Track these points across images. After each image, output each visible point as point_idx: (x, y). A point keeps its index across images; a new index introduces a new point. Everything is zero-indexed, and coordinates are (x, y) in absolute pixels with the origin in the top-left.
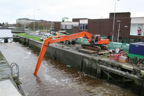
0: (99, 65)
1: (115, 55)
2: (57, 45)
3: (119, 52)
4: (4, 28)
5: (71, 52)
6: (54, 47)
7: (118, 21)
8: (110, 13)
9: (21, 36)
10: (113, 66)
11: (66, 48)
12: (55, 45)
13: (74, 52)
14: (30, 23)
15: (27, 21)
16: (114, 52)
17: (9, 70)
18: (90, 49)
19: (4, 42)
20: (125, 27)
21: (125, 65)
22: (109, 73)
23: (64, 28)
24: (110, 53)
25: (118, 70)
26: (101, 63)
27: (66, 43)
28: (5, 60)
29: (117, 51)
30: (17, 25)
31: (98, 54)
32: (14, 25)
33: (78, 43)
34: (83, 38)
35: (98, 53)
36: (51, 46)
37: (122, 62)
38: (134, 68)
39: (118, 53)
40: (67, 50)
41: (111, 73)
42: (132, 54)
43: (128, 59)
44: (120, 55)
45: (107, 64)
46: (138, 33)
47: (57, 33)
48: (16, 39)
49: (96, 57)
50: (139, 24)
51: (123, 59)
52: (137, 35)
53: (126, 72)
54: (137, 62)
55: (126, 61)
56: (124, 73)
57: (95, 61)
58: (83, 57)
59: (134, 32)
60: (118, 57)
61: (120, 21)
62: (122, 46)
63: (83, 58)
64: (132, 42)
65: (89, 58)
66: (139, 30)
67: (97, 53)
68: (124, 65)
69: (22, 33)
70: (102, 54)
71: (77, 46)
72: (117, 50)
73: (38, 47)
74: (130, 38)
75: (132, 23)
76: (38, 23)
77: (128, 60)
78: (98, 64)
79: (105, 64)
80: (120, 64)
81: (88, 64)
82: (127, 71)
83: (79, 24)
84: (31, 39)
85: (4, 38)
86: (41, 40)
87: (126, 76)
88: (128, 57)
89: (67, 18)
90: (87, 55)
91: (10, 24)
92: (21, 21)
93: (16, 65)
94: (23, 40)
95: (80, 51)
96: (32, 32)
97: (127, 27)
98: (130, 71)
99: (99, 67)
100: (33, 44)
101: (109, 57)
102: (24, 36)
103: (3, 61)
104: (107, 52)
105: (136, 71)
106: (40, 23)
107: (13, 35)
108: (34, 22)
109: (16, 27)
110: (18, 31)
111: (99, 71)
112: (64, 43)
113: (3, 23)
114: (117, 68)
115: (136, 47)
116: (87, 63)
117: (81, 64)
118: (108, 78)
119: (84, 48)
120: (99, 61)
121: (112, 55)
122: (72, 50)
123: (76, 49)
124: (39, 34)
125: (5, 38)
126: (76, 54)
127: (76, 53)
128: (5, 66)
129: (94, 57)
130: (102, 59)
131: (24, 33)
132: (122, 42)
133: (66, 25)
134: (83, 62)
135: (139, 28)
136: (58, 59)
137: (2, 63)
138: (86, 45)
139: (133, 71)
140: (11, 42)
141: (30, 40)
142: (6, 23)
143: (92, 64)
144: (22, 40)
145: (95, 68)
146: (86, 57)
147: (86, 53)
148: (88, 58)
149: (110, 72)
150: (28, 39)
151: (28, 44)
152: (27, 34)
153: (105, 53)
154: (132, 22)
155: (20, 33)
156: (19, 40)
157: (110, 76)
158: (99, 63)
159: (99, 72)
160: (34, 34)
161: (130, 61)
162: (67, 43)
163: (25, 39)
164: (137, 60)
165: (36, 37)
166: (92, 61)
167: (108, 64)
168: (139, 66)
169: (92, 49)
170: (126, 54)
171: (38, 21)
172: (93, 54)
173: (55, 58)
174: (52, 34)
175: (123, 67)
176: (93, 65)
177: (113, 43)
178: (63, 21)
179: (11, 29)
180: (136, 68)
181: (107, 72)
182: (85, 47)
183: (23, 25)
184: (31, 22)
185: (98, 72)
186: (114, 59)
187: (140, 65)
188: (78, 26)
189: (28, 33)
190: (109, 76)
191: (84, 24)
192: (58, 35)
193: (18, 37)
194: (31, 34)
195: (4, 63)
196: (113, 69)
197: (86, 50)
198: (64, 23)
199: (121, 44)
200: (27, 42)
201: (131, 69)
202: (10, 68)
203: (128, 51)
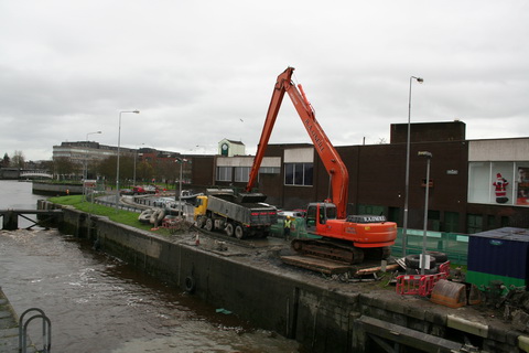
0: (359, 317)
1: (416, 278)
2: (202, 241)
3: (432, 265)
4: (6, 175)
5: (253, 267)
6: (189, 250)
7: (424, 153)
8: (392, 126)
9: (69, 207)
10: (410, 320)
11: (233, 253)
12: (194, 243)
13: (263, 269)
14: (102, 159)
15: (94, 152)
16: (413, 266)
17: (12, 339)
18: (325, 256)
19: (2, 227)
20: (449, 172)
21: (458, 314)
22: (396, 346)
23: (227, 178)
24: (400, 269)
25: (431, 337)
26: (365, 307)
27: (234, 235)
29: (426, 261)
30: (56, 167)
31: (353, 275)
32: (44, 165)
33: (277, 235)
34: (298, 215)
35: (352, 272)
36: (177, 246)
37: (445, 305)
38: (494, 327)
39: (427, 272)
40: (237, 262)
41: (407, 347)
42: (480, 274)
43: (468, 292)
44: (435, 276)
45: (390, 313)
46: (497, 194)
47: (201, 196)
48: (48, 216)
49: (346, 287)
50: (498, 164)
51: (448, 292)
52: (494, 202)
53: (463, 342)
54: (503, 305)
55: (459, 299)
56: (455, 348)
57: (342, 301)
58: (299, 287)
59: (481, 193)
60: (430, 284)
61: (430, 154)
62: (440, 243)
63: (298, 289)
64: (476, 229)
65: (321, 290)
66: (499, 184)
67: (350, 269)
68: (451, 317)
69: (71, 194)
70: (370, 276)
71: (275, 244)
72: (424, 258)
73: (128, 249)
74: (468, 214)
75: (471, 158)
76: (132, 159)
77: (469, 299)
78: (353, 314)
79: (381, 312)
80: (437, 311)
81: (319, 314)
82: (466, 338)
83: (283, 164)
84: (106, 219)
85: (3, 213)
86: (141, 221)
88: (468, 285)
89: (240, 143)
90: (312, 281)
91: (31, 162)
92: (73, 150)
93: (43, 316)
94: (76, 222)
95: (286, 265)
96: (108, 191)
97: (455, 172)
99: (358, 325)
100: (109, 237)
101: (394, 284)
102: (80, 206)
104: (388, 267)
105: (503, 340)
106: (140, 158)
107: (39, 201)
108: (118, 154)
109: (51, 173)
110: (56, 188)
111: (359, 338)
112: (225, 233)
113: (6, 158)
114: (426, 330)
115: (493, 246)
116: (314, 310)
117: (293, 314)
119: (301, 252)
120: (360, 300)
121: (407, 278)
122: (255, 260)
123: (271, 258)
124: (135, 200)
125: (8, 212)
126: (272, 275)
127: (272, 272)
129: (339, 286)
130: (370, 295)
131: (81, 194)
132: (441, 229)
133: (234, 168)
134: (297, 305)
135: (499, 175)
136: (203, 296)
138: (308, 242)
139: (488, 339)
141: (101, 222)
142: (15, 158)
143: (334, 313)
144: (71, 222)
145: (344, 328)
146: (310, 286)
147: (308, 270)
148: (316, 292)
149: (400, 345)
150: (95, 219)
151: (93, 237)
152: (89, 200)
153: (378, 272)
154: (473, 155)
155: (64, 194)
156: (59, 220)
158: (358, 308)
159: (358, 345)
160: (117, 200)
161: (476, 301)
162: (238, 235)
163: (83, 217)
164: (500, 295)
165: (122, 211)
166: (333, 303)
167: (392, 313)
168: (510, 318)
169: (333, 255)
170: (459, 274)
171: (131, 150)
172: (335, 276)
173: (192, 292)
174: (183, 200)
175: (450, 325)
176: (337, 317)
177: (409, 232)
179: (31, 178)
180: (499, 326)
181: (391, 343)
182: (305, 248)
183: (79, 165)
184: (107, 153)
185: (354, 344)
186: (416, 295)
187: (513, 314)
188: (278, 172)
189: (96, 195)
191: (299, 165)
192: (204, 204)
193: (56, 210)
194: (104, 199)
196: (412, 333)
197: (309, 261)
198: (227, 159)
199: (438, 235)
200: (89, 227)
201: (480, 330)
202: (16, 331)
203: (466, 263)
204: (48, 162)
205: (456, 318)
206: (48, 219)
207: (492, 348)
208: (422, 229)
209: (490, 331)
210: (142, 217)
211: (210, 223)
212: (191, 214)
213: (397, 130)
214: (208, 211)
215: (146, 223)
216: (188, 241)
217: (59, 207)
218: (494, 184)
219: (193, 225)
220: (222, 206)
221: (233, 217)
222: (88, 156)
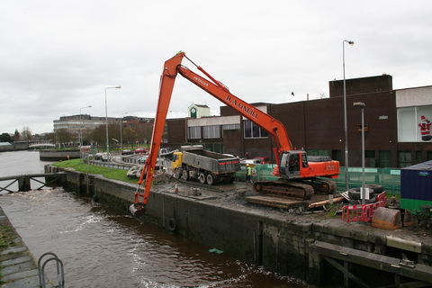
0: (313, 242)
1: (359, 207)
2: (180, 189)
3: (371, 196)
4: (18, 147)
5: (224, 207)
6: (171, 197)
7: (358, 103)
8: (330, 82)
9: (70, 169)
10: (356, 242)
11: (206, 197)
12: (174, 191)
13: (231, 209)
14: (94, 128)
15: (87, 123)
16: (355, 198)
17: (33, 278)
18: (282, 194)
19: (17, 189)
20: (381, 118)
21: (396, 235)
22: (346, 264)
23: (197, 135)
24: (344, 201)
25: (374, 255)
26: (317, 234)
27: (206, 183)
28: (21, 244)
29: (366, 193)
30: (57, 137)
31: (306, 208)
32: (48, 137)
33: (241, 180)
34: (258, 162)
35: (305, 206)
36: (160, 194)
37: (384, 228)
38: (426, 244)
39: (367, 202)
40: (211, 204)
41: (354, 264)
42: (412, 200)
43: (403, 216)
44: (374, 205)
45: (338, 237)
46: (423, 133)
47: (176, 152)
48: (54, 178)
49: (301, 219)
50: (421, 108)
51: (386, 217)
52: (420, 140)
53: (401, 258)
55: (396, 222)
56: (395, 263)
57: (298, 230)
58: (263, 222)
59: (409, 133)
60: (370, 212)
61: (363, 104)
62: (377, 177)
63: (261, 223)
64: (406, 163)
65: (281, 222)
66: (424, 124)
67: (303, 204)
68: (390, 237)
69: (71, 158)
70: (320, 208)
71: (240, 187)
72: (364, 191)
73: (120, 199)
74: (399, 152)
75: (398, 105)
76: (118, 126)
77: (404, 221)
78: (308, 240)
79: (331, 238)
80: (378, 233)
81: (280, 243)
82: (403, 254)
83: (242, 121)
84: (100, 176)
85: (18, 178)
86: (129, 176)
87: (404, 271)
88: (402, 211)
89: (206, 106)
90: (273, 215)
91: (37, 135)
92: (69, 123)
93: (56, 259)
94: (76, 181)
95: (250, 204)
97: (386, 117)
98: (413, 256)
99: (312, 249)
100: (104, 191)
101: (341, 213)
102: (79, 167)
103: (14, 250)
104: (335, 200)
106: (125, 125)
107: (46, 167)
108: (106, 123)
109: (53, 142)
110: (59, 155)
111: (314, 260)
112: (199, 181)
113: (17, 133)
114: (369, 249)
115: (422, 177)
116: (276, 239)
117: (258, 244)
118: (346, 283)
119: (261, 192)
120: (313, 228)
121: (351, 207)
122: (224, 201)
123: (237, 198)
124: (123, 159)
125: (21, 177)
126: (239, 213)
127: (239, 210)
128: (21, 265)
129: (295, 218)
130: (321, 224)
131: (78, 158)
132: (377, 166)
133: (202, 127)
134: (261, 236)
135: (423, 117)
136: (184, 233)
137: (12, 256)
138: (267, 184)
139: (421, 254)
140: (39, 189)
141: (97, 179)
142: (24, 133)
143: (292, 240)
144: (73, 181)
145: (302, 252)
146: (271, 220)
147: (269, 207)
148: (276, 224)
149: (349, 263)
150: (91, 178)
151: (92, 192)
152: (85, 162)
153: (327, 205)
154: (400, 102)
155: (65, 159)
156: (64, 180)
157: (352, 276)
158: (312, 235)
159: (314, 265)
161: (409, 224)
162: (209, 182)
163: (82, 176)
165: (115, 170)
166: (291, 232)
167: (341, 237)
169: (288, 193)
170: (394, 202)
171: (117, 119)
172: (291, 210)
173: (176, 231)
174: (162, 156)
175: (389, 244)
176: (295, 244)
177: (350, 170)
178: (194, 116)
179: (38, 148)
180: (430, 242)
181: (341, 262)
182: (265, 188)
183: (75, 135)
184: (97, 123)
185: (311, 265)
186: (359, 222)
188: (239, 127)
190: (348, 275)
192: (180, 158)
193: (60, 173)
195: (18, 255)
196: (357, 253)
197: (269, 199)
198: (195, 121)
199: (375, 170)
200: (88, 185)
201: (415, 247)
202: (36, 271)
203: (399, 193)
204: (51, 134)
205: (394, 238)
206: (54, 180)
207: (425, 262)
208: (361, 166)
209: (423, 248)
210: (130, 173)
211: (186, 174)
212: (169, 167)
213: (335, 86)
214: (184, 165)
215: (133, 178)
216: (169, 190)
217: (62, 170)
218: (420, 125)
219: (172, 177)
220: (194, 160)
221: (204, 168)
222: (82, 126)
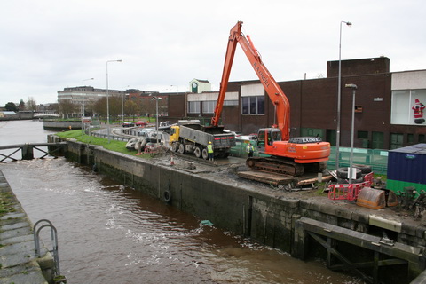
0: (299, 218)
1: (345, 186)
2: (176, 162)
3: (358, 176)
4: (23, 116)
5: (216, 181)
6: (166, 169)
7: (350, 85)
8: (328, 63)
9: (72, 140)
10: (340, 220)
11: (201, 171)
12: (170, 164)
13: (223, 183)
14: (97, 100)
15: (90, 94)
16: (343, 177)
17: (30, 243)
18: (273, 171)
19: (21, 158)
20: (376, 99)
21: (378, 214)
22: (329, 241)
23: (196, 110)
24: (333, 180)
25: (356, 232)
26: (304, 211)
27: (201, 157)
28: (20, 210)
29: (353, 173)
30: (60, 108)
31: (295, 186)
32: (52, 107)
33: (236, 155)
34: (253, 138)
36: (156, 166)
37: (368, 208)
38: (406, 224)
39: (354, 181)
40: (204, 178)
41: (337, 241)
42: (397, 182)
43: (387, 197)
44: (361, 185)
45: (324, 215)
46: (416, 117)
47: (174, 126)
48: (56, 148)
49: (289, 195)
51: (371, 197)
53: (382, 236)
54: (414, 206)
55: (380, 202)
56: (375, 241)
57: (286, 206)
58: (252, 196)
59: (402, 115)
60: (356, 191)
61: (355, 86)
62: (368, 158)
63: (251, 198)
64: (398, 145)
65: (270, 198)
66: (417, 108)
67: (293, 181)
68: (373, 217)
69: (73, 129)
70: (309, 185)
71: (234, 162)
72: (351, 170)
73: (119, 170)
74: (391, 134)
75: (394, 87)
76: (120, 98)
77: (387, 201)
78: (295, 216)
79: (317, 214)
80: (362, 212)
81: (268, 217)
82: (384, 233)
83: (240, 97)
84: (100, 147)
85: (21, 147)
86: (128, 148)
87: (383, 248)
88: (387, 191)
89: (207, 82)
90: (262, 191)
91: (41, 105)
92: (73, 94)
93: (51, 225)
94: (77, 151)
95: (242, 179)
96: (103, 125)
97: (381, 99)
98: (393, 235)
99: (298, 224)
100: (104, 162)
101: (327, 192)
102: (80, 138)
103: (13, 215)
104: (324, 178)
105: (413, 234)
106: (127, 98)
107: (49, 136)
108: (108, 95)
109: (58, 113)
110: (62, 125)
111: (299, 235)
112: (194, 155)
113: (22, 103)
114: (352, 227)
115: (408, 159)
116: (264, 214)
117: (248, 218)
118: (329, 258)
119: (254, 168)
120: (300, 205)
121: (337, 186)
122: (217, 175)
123: (230, 173)
124: (124, 131)
125: (25, 145)
126: (231, 187)
127: (231, 184)
128: (19, 230)
129: (284, 194)
130: (308, 201)
131: (80, 128)
132: (370, 146)
133: (202, 102)
134: (251, 210)
135: (417, 101)
136: (178, 205)
137: (11, 221)
138: (259, 160)
139: (401, 233)
140: (42, 158)
141: (97, 150)
142: (29, 103)
143: (280, 215)
144: (74, 151)
145: (288, 227)
146: (260, 195)
147: (260, 182)
148: (266, 199)
149: (332, 239)
150: (92, 148)
151: (92, 163)
152: (87, 133)
153: (315, 183)
154: (396, 84)
155: (67, 129)
156: (65, 150)
157: (334, 251)
158: (299, 212)
159: (299, 240)
160: (109, 131)
161: (393, 204)
162: (205, 157)
163: (83, 147)
164: (413, 198)
165: (114, 142)
166: (279, 207)
167: (326, 214)
168: (420, 216)
169: (279, 169)
170: (379, 182)
171: (120, 92)
172: (281, 187)
173: (170, 202)
174: (160, 130)
175: (371, 223)
176: (283, 219)
177: (341, 149)
178: (195, 91)
179: (42, 118)
180: (410, 223)
181: (325, 238)
182: (257, 164)
183: (78, 106)
184: (100, 95)
185: (296, 240)
186: (345, 200)
187: (422, 213)
188: (237, 104)
189: (92, 129)
190: (331, 250)
191: (253, 98)
192: (177, 131)
193: (62, 143)
194: (99, 132)
195: (17, 220)
196: (341, 230)
197: (260, 175)
198: (195, 95)
199: (365, 151)
200: (88, 155)
201: (395, 226)
202: (32, 237)
203: (386, 173)
204: (55, 104)
205: (376, 218)
206: (57, 150)
207: (404, 241)
208: (349, 146)
209: (403, 227)
210: (129, 145)
211: (182, 147)
212: (168, 141)
213: (332, 66)
214: (180, 138)
215: (131, 150)
216: (165, 163)
217: (64, 140)
218: (413, 108)
219: (169, 150)
220: (191, 134)
221: (200, 142)
222: (86, 98)
